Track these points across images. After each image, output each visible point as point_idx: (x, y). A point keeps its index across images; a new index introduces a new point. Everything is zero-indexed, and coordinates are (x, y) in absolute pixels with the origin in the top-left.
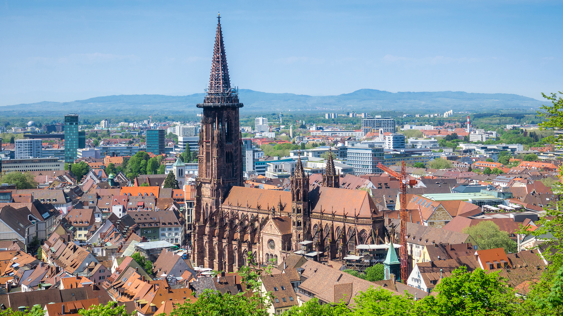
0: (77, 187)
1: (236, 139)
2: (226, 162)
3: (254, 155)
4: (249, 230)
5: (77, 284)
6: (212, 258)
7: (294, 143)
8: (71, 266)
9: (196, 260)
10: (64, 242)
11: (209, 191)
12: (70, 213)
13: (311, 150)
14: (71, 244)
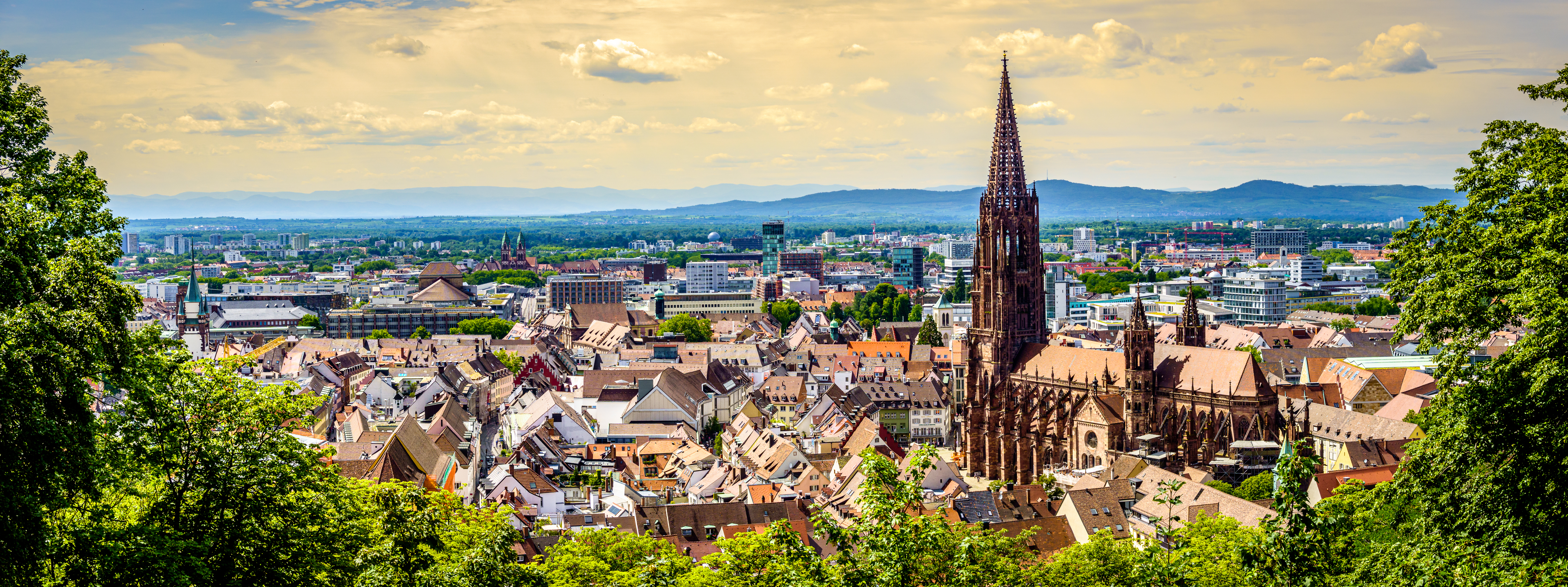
0: (780, 341)
1: (1033, 264)
2: (1018, 302)
3: (1068, 291)
4: (1054, 416)
5: (772, 496)
6: (995, 462)
7: (1137, 270)
8: (766, 468)
9: (968, 463)
10: (756, 428)
11: (990, 351)
12: (767, 382)
13: (1165, 283)
14: (767, 431)
